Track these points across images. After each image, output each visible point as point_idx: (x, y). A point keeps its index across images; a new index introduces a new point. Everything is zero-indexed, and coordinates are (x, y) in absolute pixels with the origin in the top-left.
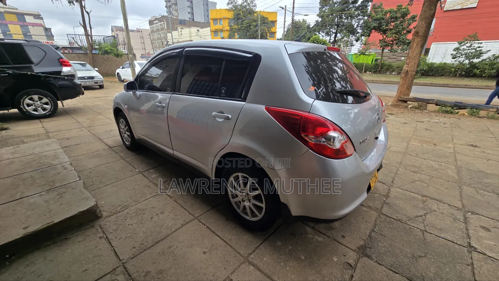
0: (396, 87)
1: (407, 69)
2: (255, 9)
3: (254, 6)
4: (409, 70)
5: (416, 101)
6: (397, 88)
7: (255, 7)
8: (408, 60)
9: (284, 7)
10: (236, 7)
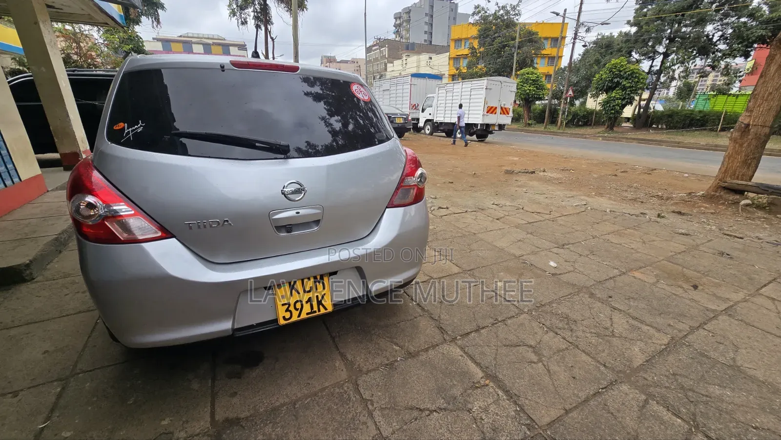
0: (720, 156)
1: (746, 122)
2: (517, 20)
3: (517, 14)
4: (751, 123)
5: (762, 191)
6: (722, 159)
7: (519, 17)
8: (751, 101)
9: (562, 13)
10: (485, 18)
